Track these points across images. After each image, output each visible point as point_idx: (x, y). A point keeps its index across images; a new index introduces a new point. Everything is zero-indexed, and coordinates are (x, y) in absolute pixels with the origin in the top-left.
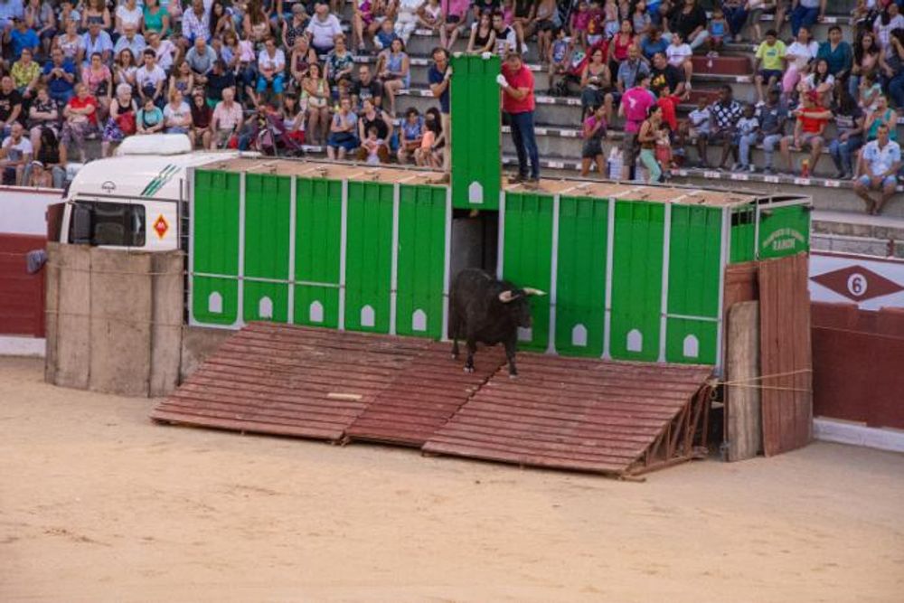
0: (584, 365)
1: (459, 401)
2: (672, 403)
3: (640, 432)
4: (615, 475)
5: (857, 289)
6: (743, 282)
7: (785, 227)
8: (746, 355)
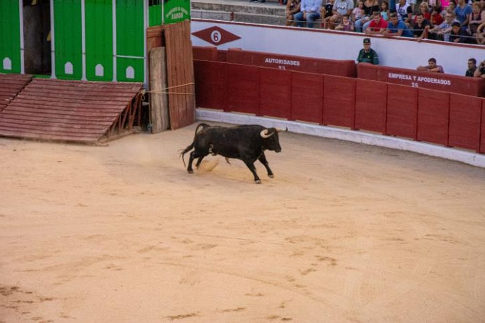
0: (72, 84)
1: (3, 106)
2: (121, 104)
3: (104, 119)
4: (91, 144)
5: (216, 39)
6: (156, 37)
7: (177, 6)
8: (160, 76)
